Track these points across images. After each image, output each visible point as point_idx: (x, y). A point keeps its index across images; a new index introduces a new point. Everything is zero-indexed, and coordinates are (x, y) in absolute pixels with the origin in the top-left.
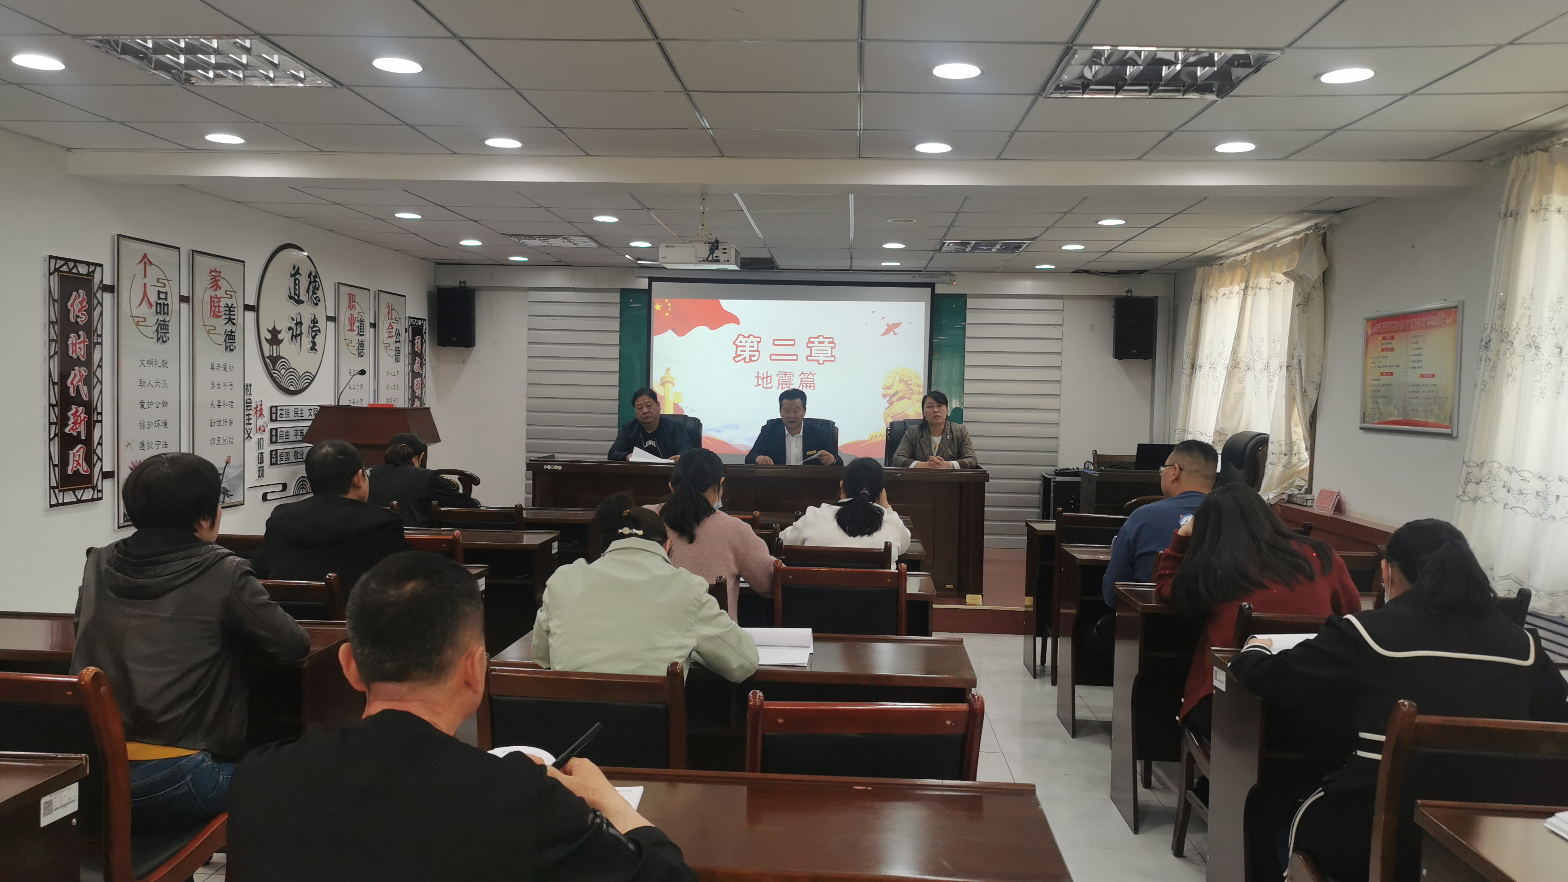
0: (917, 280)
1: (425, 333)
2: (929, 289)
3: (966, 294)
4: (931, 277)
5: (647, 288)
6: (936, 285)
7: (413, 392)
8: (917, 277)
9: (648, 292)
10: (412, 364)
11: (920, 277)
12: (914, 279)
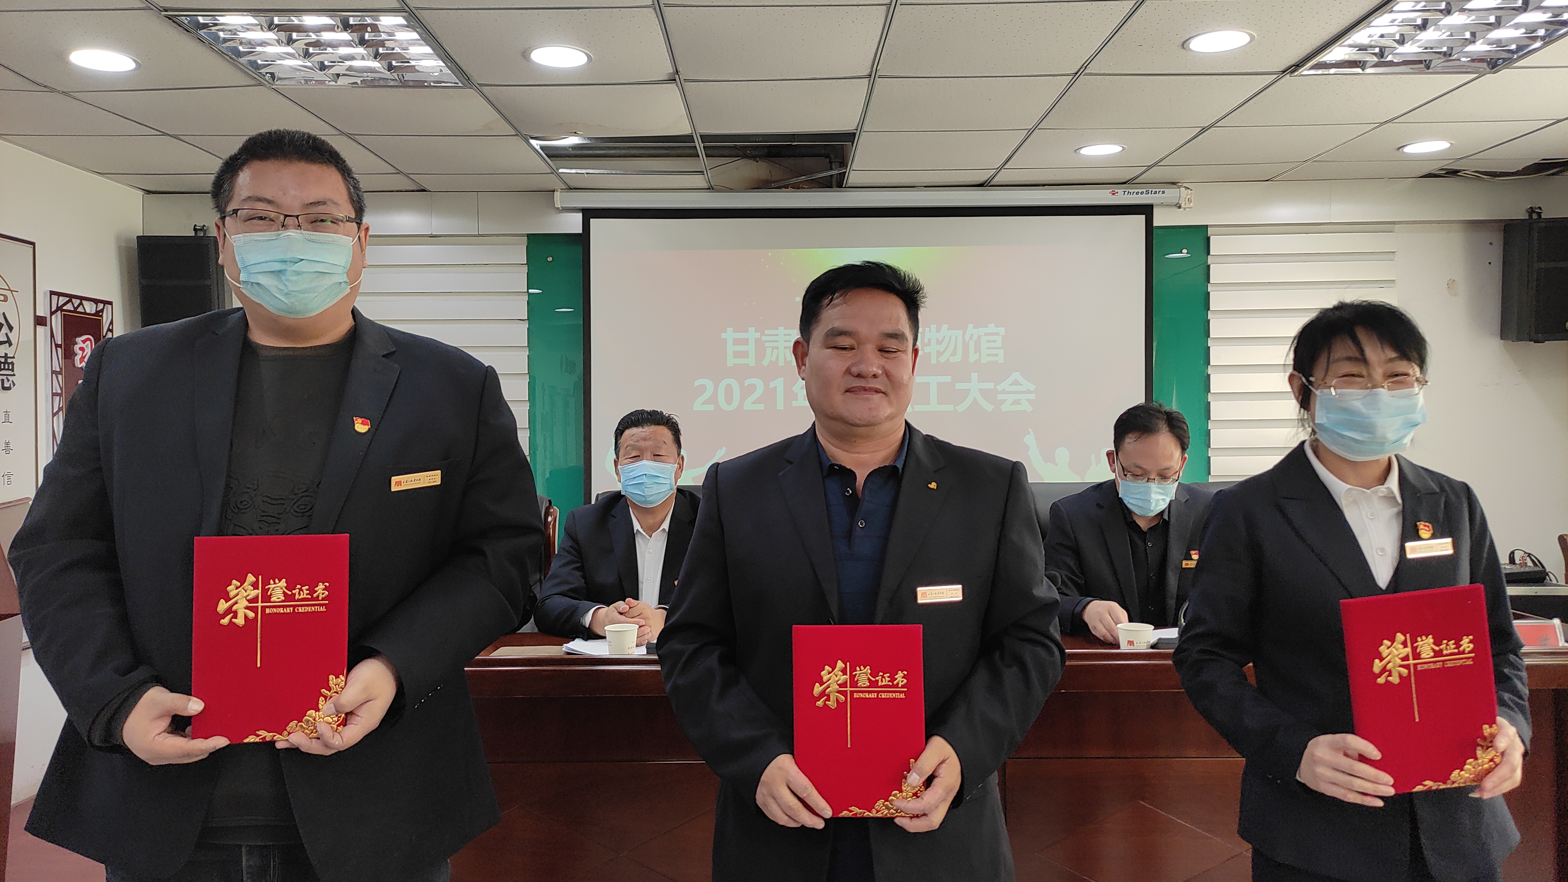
1: (110, 330)
3: (1206, 226)
4: (1147, 193)
5: (579, 230)
6: (1156, 211)
8: (1121, 191)
9: (582, 240)
11: (1126, 193)
12: (1114, 196)
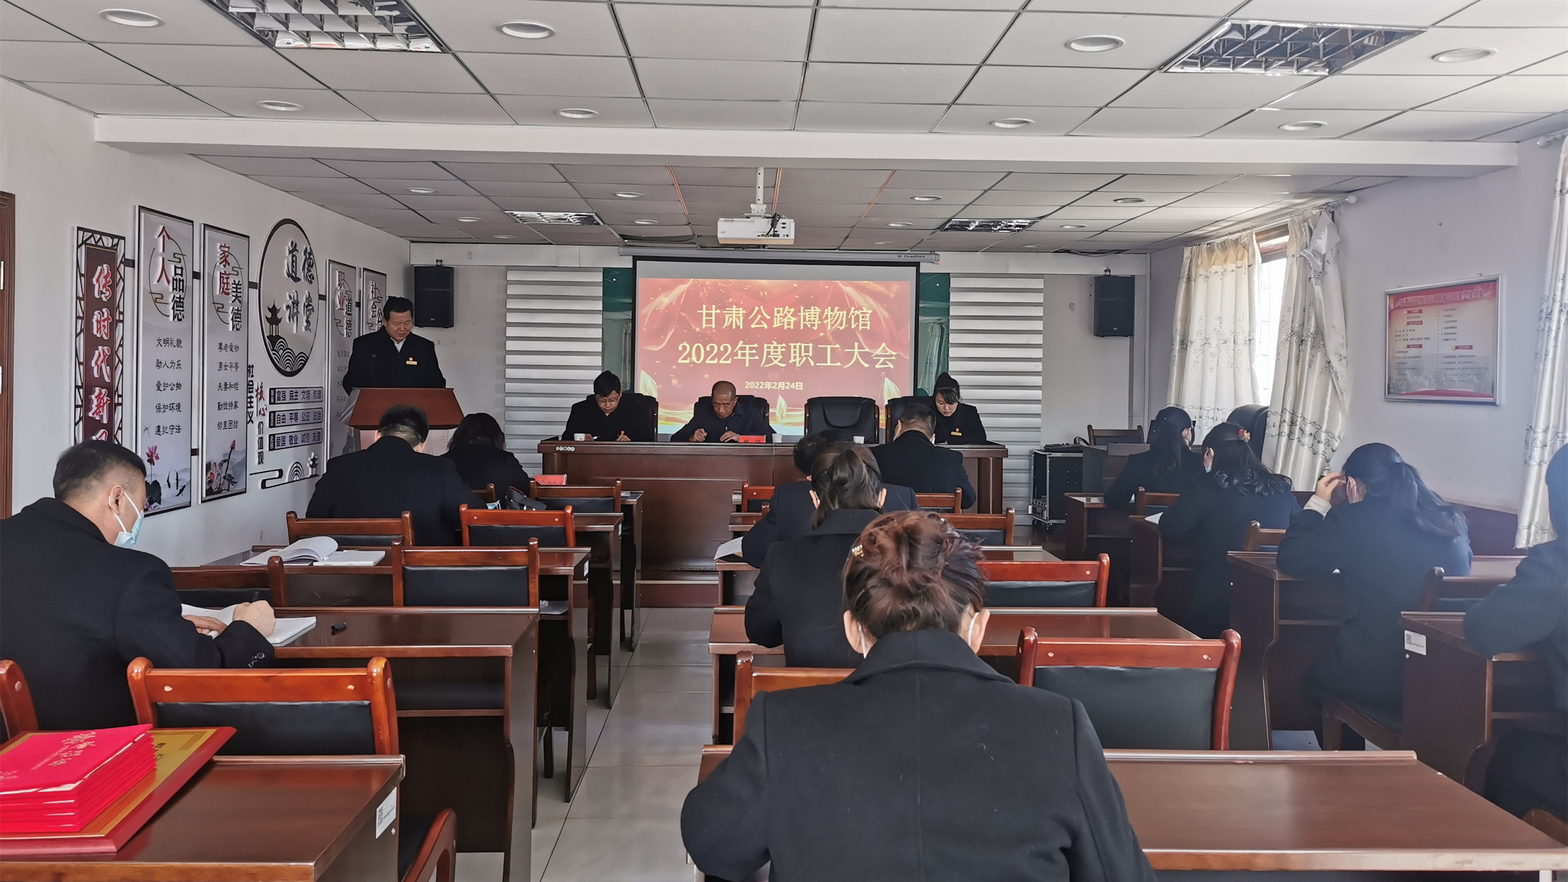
0: (903, 258)
2: (915, 269)
3: (949, 274)
4: (915, 256)
5: (631, 266)
6: (921, 264)
9: (633, 271)
11: (905, 256)
12: (899, 258)
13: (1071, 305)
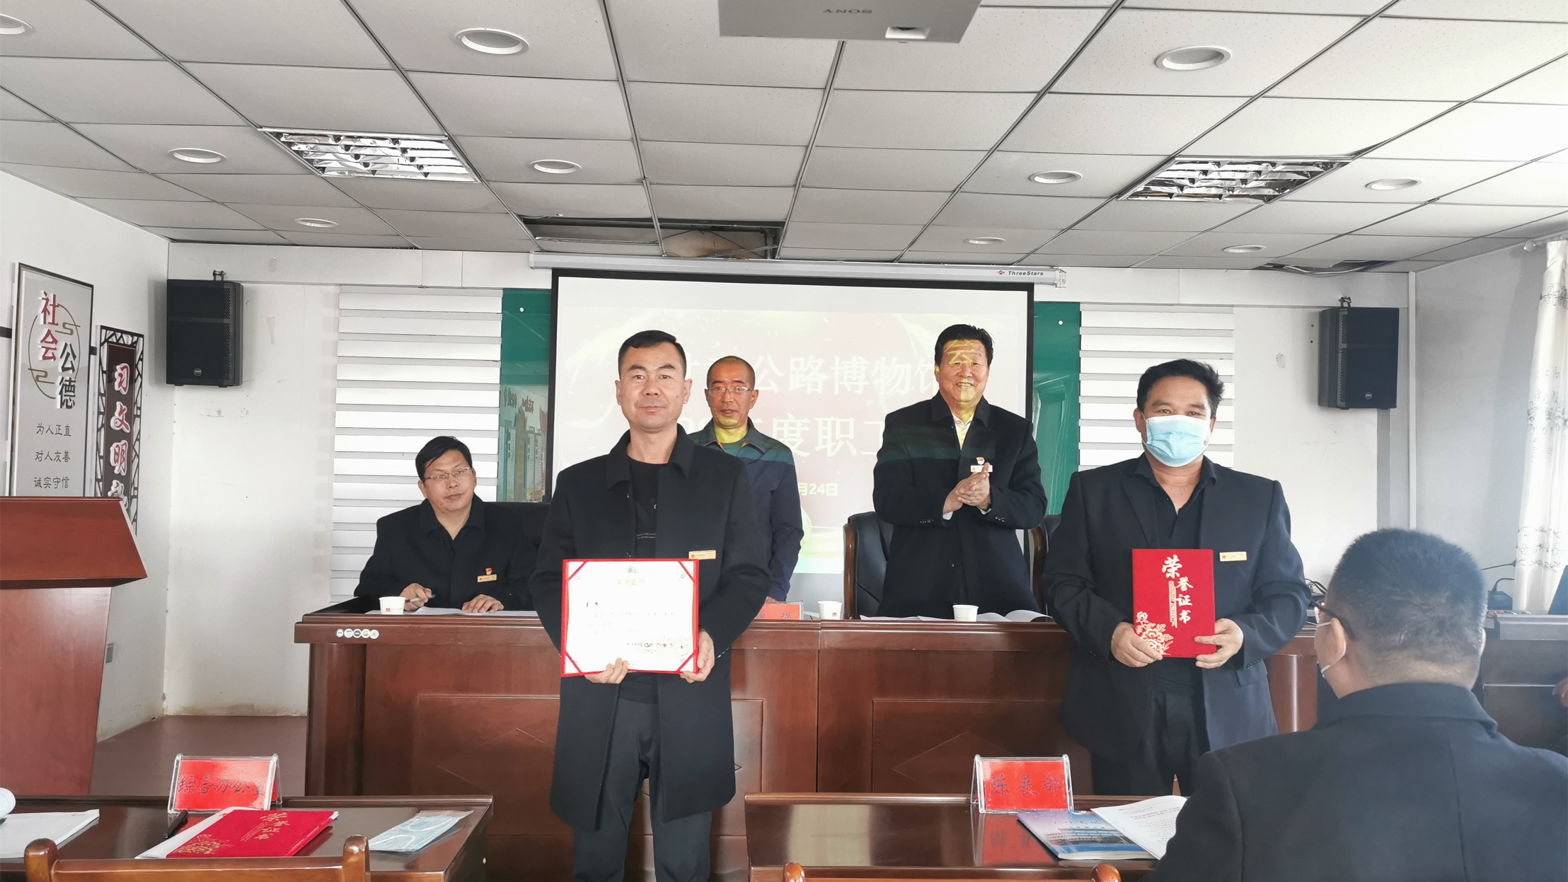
0: (1008, 276)
1: (141, 359)
2: (1024, 294)
3: (1079, 303)
4: (1029, 273)
5: (549, 286)
6: (1036, 287)
7: (108, 468)
8: (1007, 272)
9: (551, 295)
10: (109, 412)
11: (1011, 273)
12: (1001, 275)
13: (1279, 358)
